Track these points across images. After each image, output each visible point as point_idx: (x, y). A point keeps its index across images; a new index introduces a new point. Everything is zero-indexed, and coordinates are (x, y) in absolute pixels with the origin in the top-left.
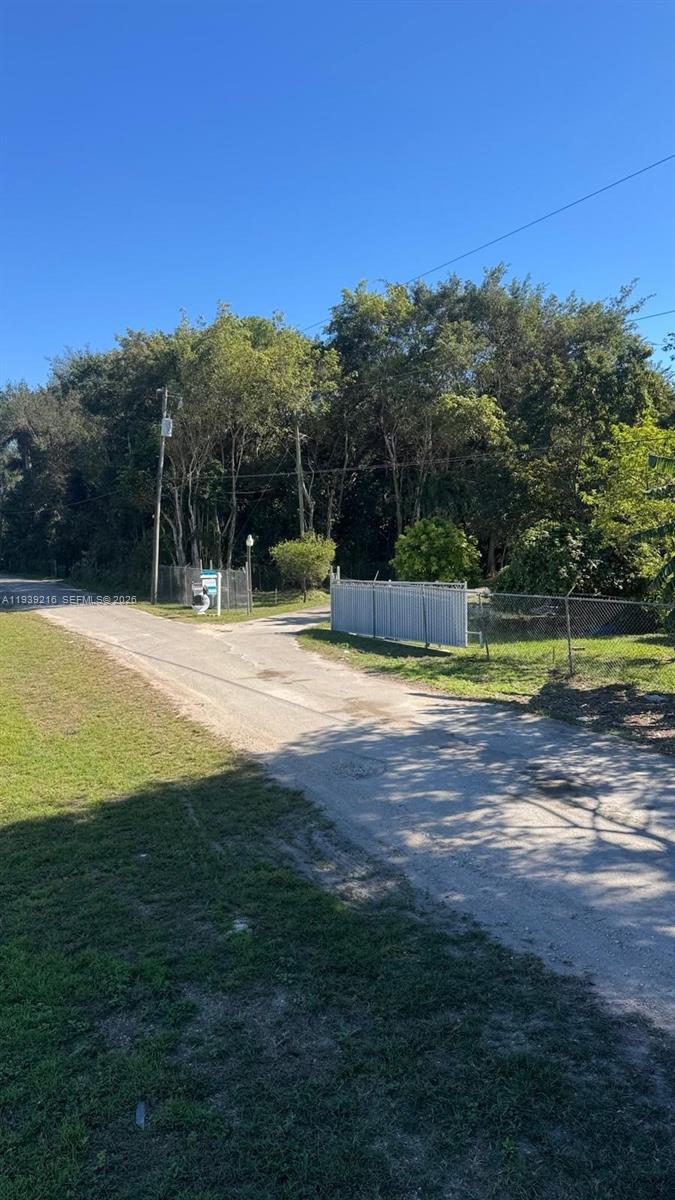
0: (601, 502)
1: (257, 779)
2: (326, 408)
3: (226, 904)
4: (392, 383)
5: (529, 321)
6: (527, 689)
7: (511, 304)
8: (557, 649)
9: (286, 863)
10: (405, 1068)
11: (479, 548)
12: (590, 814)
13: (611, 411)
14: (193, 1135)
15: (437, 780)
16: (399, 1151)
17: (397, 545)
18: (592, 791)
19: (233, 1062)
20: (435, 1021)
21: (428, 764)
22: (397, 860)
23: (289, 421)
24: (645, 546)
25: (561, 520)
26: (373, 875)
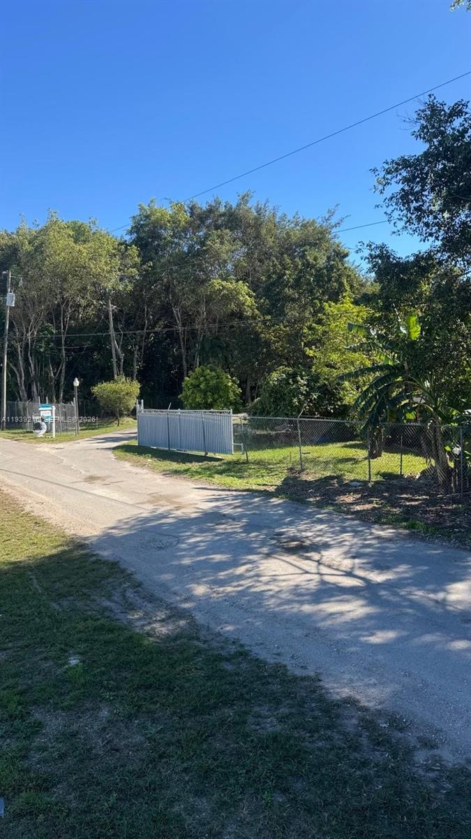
0: (318, 354)
1: (82, 555)
2: (130, 288)
3: (63, 646)
4: (176, 271)
5: (269, 231)
6: (273, 481)
7: (256, 219)
8: (292, 453)
9: (106, 614)
10: (195, 751)
11: (239, 386)
12: (316, 564)
13: (323, 294)
14: (41, 817)
15: (214, 548)
16: (192, 810)
17: (184, 384)
18: (316, 548)
19: (70, 761)
20: (215, 716)
21: (208, 537)
22: (187, 605)
23: (103, 296)
24: (347, 384)
25: (293, 366)
26: (169, 617)
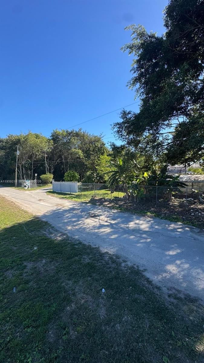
0: (99, 168)
1: (38, 220)
2: (51, 150)
3: (32, 245)
4: (63, 147)
5: (86, 138)
6: (88, 200)
7: (83, 135)
8: (93, 192)
9: (44, 235)
10: (68, 269)
11: (79, 176)
12: (98, 220)
13: (100, 153)
14: (26, 291)
15: (73, 217)
16: (67, 284)
17: (65, 175)
18: (98, 216)
19: (34, 275)
20: (73, 259)
21: (71, 214)
22: (66, 232)
23: (44, 152)
24: (106, 175)
25: (93, 171)
26: (61, 235)
